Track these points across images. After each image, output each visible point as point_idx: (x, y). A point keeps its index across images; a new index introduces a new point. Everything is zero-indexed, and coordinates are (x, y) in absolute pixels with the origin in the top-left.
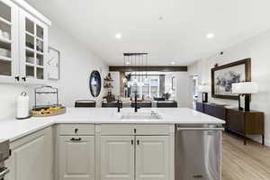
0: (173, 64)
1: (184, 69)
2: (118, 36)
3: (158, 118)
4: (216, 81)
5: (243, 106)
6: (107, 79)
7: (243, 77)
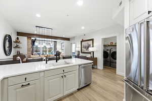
0: (64, 36)
1: (68, 39)
2: (38, 15)
3: (68, 64)
4: (82, 46)
5: (92, 56)
6: (16, 42)
7: (91, 46)
